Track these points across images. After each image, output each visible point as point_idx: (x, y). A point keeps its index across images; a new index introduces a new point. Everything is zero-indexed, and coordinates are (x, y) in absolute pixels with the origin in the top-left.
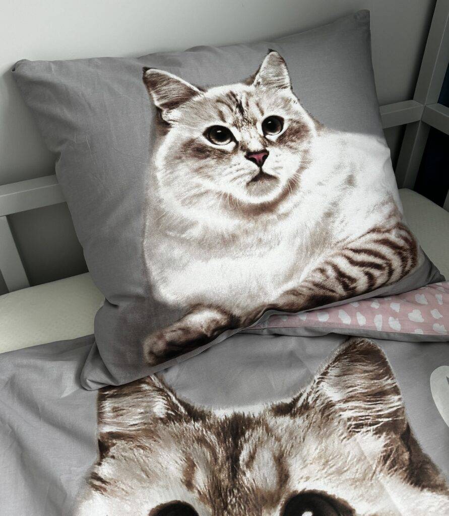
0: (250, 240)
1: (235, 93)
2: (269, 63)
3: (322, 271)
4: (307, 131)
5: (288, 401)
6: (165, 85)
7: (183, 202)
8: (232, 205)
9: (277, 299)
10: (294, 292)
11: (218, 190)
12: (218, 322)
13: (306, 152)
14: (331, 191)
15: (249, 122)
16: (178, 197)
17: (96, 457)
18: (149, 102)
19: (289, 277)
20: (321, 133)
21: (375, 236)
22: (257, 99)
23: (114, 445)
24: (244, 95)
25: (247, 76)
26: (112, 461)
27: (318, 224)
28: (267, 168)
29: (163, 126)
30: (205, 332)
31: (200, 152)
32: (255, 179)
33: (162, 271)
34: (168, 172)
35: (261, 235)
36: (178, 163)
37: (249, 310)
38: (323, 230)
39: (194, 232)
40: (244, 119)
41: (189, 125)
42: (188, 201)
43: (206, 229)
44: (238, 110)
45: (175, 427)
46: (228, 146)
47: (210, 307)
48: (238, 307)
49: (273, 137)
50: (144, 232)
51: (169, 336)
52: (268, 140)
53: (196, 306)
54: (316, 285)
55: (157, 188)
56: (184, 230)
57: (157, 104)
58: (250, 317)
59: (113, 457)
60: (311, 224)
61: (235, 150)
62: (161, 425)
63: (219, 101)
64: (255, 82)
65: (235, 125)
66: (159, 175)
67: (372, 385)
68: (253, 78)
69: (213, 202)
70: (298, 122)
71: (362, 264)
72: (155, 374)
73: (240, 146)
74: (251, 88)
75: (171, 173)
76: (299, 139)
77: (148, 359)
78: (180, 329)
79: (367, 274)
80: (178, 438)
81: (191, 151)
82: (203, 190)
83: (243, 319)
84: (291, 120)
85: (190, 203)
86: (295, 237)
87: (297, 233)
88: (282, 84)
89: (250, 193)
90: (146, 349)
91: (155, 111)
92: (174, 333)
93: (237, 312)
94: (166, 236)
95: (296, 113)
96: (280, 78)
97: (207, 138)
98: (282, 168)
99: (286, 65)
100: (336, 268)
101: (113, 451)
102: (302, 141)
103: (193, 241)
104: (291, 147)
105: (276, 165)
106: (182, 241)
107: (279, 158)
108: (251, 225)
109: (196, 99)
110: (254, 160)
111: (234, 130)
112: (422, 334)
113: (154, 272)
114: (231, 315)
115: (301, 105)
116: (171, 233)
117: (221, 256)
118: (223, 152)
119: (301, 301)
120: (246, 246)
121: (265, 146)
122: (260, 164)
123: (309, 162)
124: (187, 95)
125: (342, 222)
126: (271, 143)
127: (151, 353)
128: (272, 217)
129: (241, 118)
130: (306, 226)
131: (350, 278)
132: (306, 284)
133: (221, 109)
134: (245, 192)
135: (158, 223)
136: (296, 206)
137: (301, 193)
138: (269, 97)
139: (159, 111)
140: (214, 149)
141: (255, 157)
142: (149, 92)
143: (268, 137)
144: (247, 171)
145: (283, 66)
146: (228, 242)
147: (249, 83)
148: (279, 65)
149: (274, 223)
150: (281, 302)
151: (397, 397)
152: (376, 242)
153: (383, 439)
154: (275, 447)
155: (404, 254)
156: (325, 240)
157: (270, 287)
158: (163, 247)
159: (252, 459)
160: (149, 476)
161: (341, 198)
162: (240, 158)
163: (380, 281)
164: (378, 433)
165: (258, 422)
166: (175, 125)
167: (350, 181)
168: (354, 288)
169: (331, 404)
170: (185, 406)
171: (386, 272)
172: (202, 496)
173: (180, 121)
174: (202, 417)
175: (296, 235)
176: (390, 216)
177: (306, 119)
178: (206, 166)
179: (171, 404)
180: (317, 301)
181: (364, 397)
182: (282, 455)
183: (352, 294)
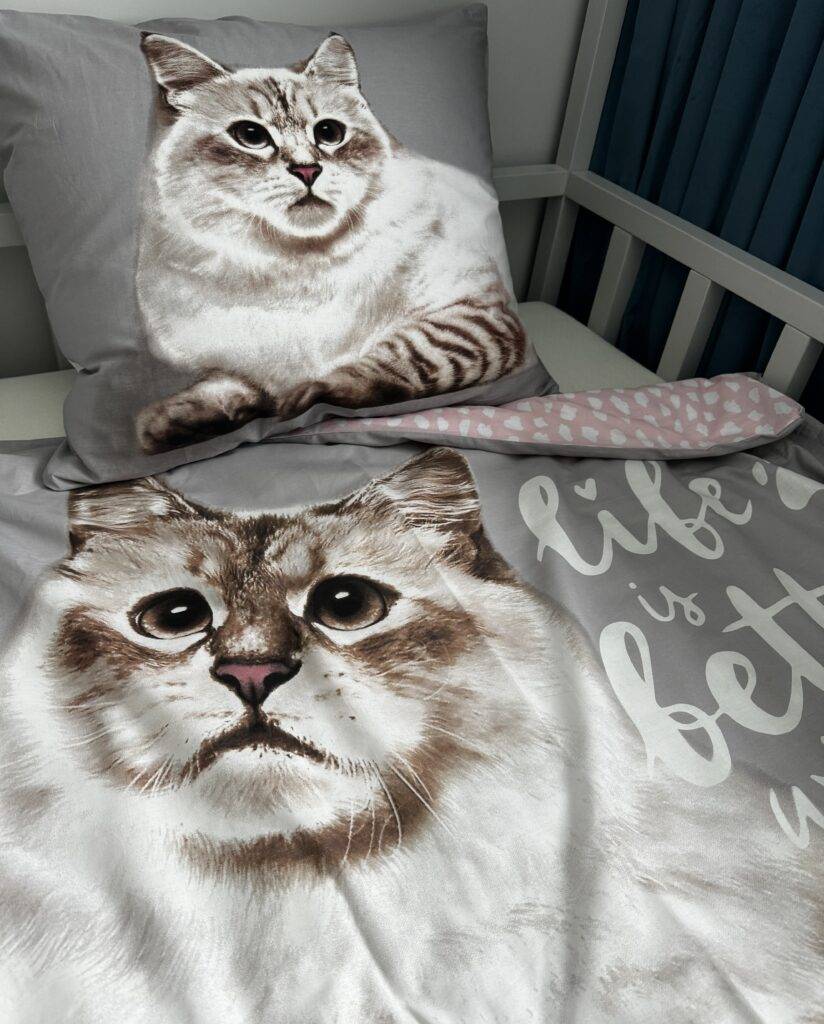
0: (290, 286)
1: (276, 79)
2: (329, 48)
3: (391, 346)
4: (379, 148)
5: (336, 502)
6: (173, 57)
7: (194, 222)
8: (265, 234)
9: (328, 377)
10: (352, 371)
11: (247, 210)
12: (243, 399)
13: (375, 176)
14: (409, 235)
15: (295, 123)
16: (188, 213)
17: (67, 552)
18: (148, 78)
19: (345, 346)
20: (399, 155)
21: (465, 310)
22: (309, 93)
23: (92, 536)
24: (290, 84)
25: (297, 60)
26: (89, 554)
27: (387, 279)
28: (319, 188)
29: (169, 114)
30: (225, 412)
31: (222, 154)
32: (300, 203)
33: (162, 317)
34: (176, 177)
35: (307, 282)
36: (189, 166)
37: (289, 387)
38: (394, 288)
39: (210, 267)
40: (288, 118)
41: (207, 114)
42: (201, 222)
43: (227, 263)
44: (279, 104)
45: (179, 524)
46: (263, 151)
47: (233, 374)
48: (272, 380)
49: (330, 148)
51: (173, 411)
52: (321, 151)
53: (212, 370)
54: (382, 365)
55: (156, 198)
56: (196, 261)
57: (161, 80)
58: (290, 399)
59: (90, 550)
60: (378, 279)
61: (273, 158)
62: (160, 523)
63: (252, 87)
64: (307, 70)
65: (274, 123)
66: (161, 181)
67: (445, 489)
68: (305, 64)
69: (237, 227)
70: (366, 134)
71: (446, 346)
72: (153, 476)
73: (280, 154)
74: (301, 78)
75: (179, 179)
76: (366, 156)
77: (143, 443)
78: (188, 402)
79: (453, 361)
80: (182, 534)
81: (208, 152)
82: (224, 208)
83: (280, 402)
84: (357, 129)
85: (206, 224)
86: (355, 293)
87: (358, 288)
88: (344, 79)
89: (292, 220)
90: (140, 429)
91: (157, 90)
92: (180, 407)
93: (271, 389)
94: (170, 268)
95: (365, 121)
96: (344, 70)
97: (232, 136)
98: (340, 192)
99: (353, 55)
100: (410, 345)
101: (90, 543)
102: (371, 161)
103: (209, 278)
104: (354, 166)
105: (332, 187)
106: (193, 278)
107: (336, 178)
108: (293, 266)
109: (219, 80)
110: (300, 176)
111: (272, 131)
112: (517, 441)
113: (152, 318)
114: (263, 390)
115: (372, 112)
116: (176, 265)
117: (249, 304)
118: (256, 159)
119: (361, 387)
120: (285, 295)
121: (317, 158)
122: (309, 183)
123: (380, 192)
124: (206, 74)
125: (421, 282)
126: (325, 155)
127: (147, 434)
128: (323, 259)
129: (283, 115)
130: (370, 279)
131: (429, 363)
132: (369, 362)
133: (255, 99)
134: (286, 219)
135: (157, 250)
136: (358, 249)
137: (366, 233)
138: (325, 93)
139: (162, 90)
140: (243, 153)
141: (303, 172)
142: (149, 62)
143: (321, 146)
144: (288, 190)
145: (349, 55)
146: (258, 286)
147: (299, 70)
148: (344, 53)
149: (326, 268)
150: (334, 382)
151: (473, 501)
152: (467, 318)
153: (448, 536)
154: (311, 540)
155: (506, 344)
156: (397, 303)
157: (317, 357)
158: (164, 284)
159: (281, 552)
160: (140, 566)
161: (421, 249)
162: (280, 170)
163: (470, 375)
164: (443, 530)
165: (293, 522)
166: (187, 113)
167: (436, 228)
168: (435, 380)
169: (388, 502)
170: (196, 507)
171: (479, 363)
172: (211, 580)
173: (194, 108)
174: (219, 517)
175: (356, 290)
176: (489, 290)
177: (378, 131)
178: (230, 175)
179: (175, 504)
180: (387, 393)
181: (432, 498)
182: (319, 547)
183: (432, 389)
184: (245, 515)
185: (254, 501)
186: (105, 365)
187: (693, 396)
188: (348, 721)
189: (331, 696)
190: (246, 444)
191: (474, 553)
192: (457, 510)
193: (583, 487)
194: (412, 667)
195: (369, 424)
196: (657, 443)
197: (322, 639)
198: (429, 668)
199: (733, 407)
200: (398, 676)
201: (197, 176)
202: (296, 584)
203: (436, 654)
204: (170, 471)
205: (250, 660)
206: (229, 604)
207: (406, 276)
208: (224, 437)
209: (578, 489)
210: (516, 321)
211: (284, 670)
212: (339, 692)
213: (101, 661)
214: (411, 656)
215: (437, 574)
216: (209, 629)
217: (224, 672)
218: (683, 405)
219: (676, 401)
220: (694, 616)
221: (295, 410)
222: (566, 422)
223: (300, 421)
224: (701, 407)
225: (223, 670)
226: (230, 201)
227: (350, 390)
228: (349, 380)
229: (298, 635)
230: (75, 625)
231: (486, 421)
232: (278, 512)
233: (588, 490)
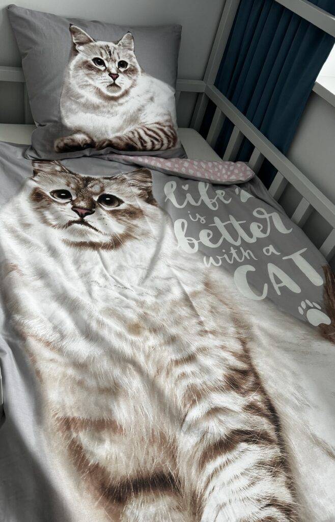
0: (104, 110)
1: (109, 46)
2: (126, 37)
3: (133, 133)
4: (137, 72)
6: (79, 34)
7: (79, 86)
9: (112, 139)
10: (119, 138)
11: (95, 85)
12: (86, 141)
13: (135, 80)
14: (142, 100)
15: (113, 60)
16: (78, 83)
19: (118, 131)
21: (158, 126)
22: (118, 51)
23: (40, 172)
24: (113, 48)
27: (134, 112)
28: (117, 82)
29: (76, 52)
30: (80, 144)
31: (90, 67)
32: (111, 85)
34: (76, 72)
35: (110, 109)
36: (80, 69)
37: (100, 140)
38: (136, 115)
39: (82, 100)
40: (111, 58)
41: (87, 54)
43: (87, 100)
44: (109, 54)
45: (64, 174)
46: (102, 68)
47: (84, 133)
48: (96, 137)
49: (122, 70)
50: (61, 95)
51: (66, 141)
53: (78, 131)
54: (130, 138)
55: (69, 77)
56: (78, 98)
57: (74, 41)
58: (100, 144)
60: (131, 111)
61: (105, 71)
62: (58, 173)
63: (101, 47)
64: (119, 44)
65: (106, 60)
66: (71, 72)
67: (143, 179)
68: (118, 42)
69: (92, 90)
70: (134, 67)
71: (150, 136)
73: (107, 70)
74: (116, 46)
77: (56, 149)
78: (70, 139)
79: (152, 141)
81: (86, 66)
82: (88, 83)
83: (97, 144)
84: (131, 65)
85: (82, 87)
88: (130, 48)
89: (108, 90)
90: (55, 145)
92: (68, 140)
93: (95, 139)
94: (70, 99)
95: (134, 63)
96: (130, 45)
97: (94, 62)
98: (123, 84)
99: (134, 40)
100: (139, 133)
101: (39, 174)
102: (134, 75)
103: (81, 103)
104: (129, 76)
105: (121, 82)
106: (77, 103)
107: (123, 79)
108: (106, 104)
109: (92, 44)
110: (112, 77)
111: (105, 62)
113: (63, 113)
114: (92, 139)
116: (72, 98)
117: (92, 113)
118: (100, 70)
119: (122, 144)
120: (103, 112)
121: (118, 72)
122: (114, 79)
123: (136, 85)
124: (88, 41)
125: (144, 115)
126: (120, 72)
127: (57, 147)
128: (116, 103)
129: (109, 57)
131: (144, 141)
132: (126, 137)
133: (102, 51)
134: (106, 90)
135: (68, 93)
136: (127, 102)
137: (130, 97)
138: (123, 52)
139: (75, 45)
140: (95, 68)
141: (113, 76)
142: (71, 34)
143: (120, 69)
144: (108, 81)
145: (132, 40)
147: (116, 44)
149: (116, 106)
150: (114, 141)
151: (151, 184)
152: (158, 128)
153: (141, 191)
154: (101, 185)
155: (170, 139)
156: (136, 120)
157: (110, 132)
158: (68, 103)
159: (92, 186)
160: (53, 182)
161: (146, 104)
162: (106, 75)
163: (157, 147)
164: (140, 189)
165: (97, 180)
166: (81, 53)
167: (152, 99)
168: (146, 146)
169: (125, 179)
170: (69, 171)
171: (160, 143)
172: (72, 189)
173: (83, 51)
174: (75, 174)
175: (124, 114)
176: (167, 121)
177: (138, 66)
178: (91, 74)
179: (62, 169)
180: (130, 147)
181: (138, 180)
182: (103, 187)
183: (144, 149)
184: (83, 175)
185: (86, 172)
186: (48, 124)
187: (226, 166)
188: (106, 225)
189: (102, 219)
190: (85, 156)
191: (147, 197)
192: (145, 185)
193: (185, 186)
194: (124, 218)
195: (124, 157)
196: (210, 178)
197: (101, 207)
198: (128, 219)
199: (236, 171)
200: (120, 219)
201: (82, 72)
202: (96, 194)
203: (131, 217)
204: (62, 160)
205: (82, 208)
206: (77, 195)
207: (140, 112)
208: (79, 152)
209: (183, 187)
210: (175, 132)
211: (90, 212)
212: (104, 218)
213: (44, 200)
214: (124, 216)
215: (135, 199)
216: (71, 200)
217: (75, 209)
218: (222, 168)
219: (220, 167)
220: (203, 221)
221: (101, 148)
222: (185, 167)
223: (102, 151)
224: (228, 170)
225: (74, 209)
226: (90, 82)
227: (119, 144)
228: (119, 141)
229: (95, 205)
230: (37, 191)
231: (160, 162)
232: (93, 177)
233: (186, 187)
